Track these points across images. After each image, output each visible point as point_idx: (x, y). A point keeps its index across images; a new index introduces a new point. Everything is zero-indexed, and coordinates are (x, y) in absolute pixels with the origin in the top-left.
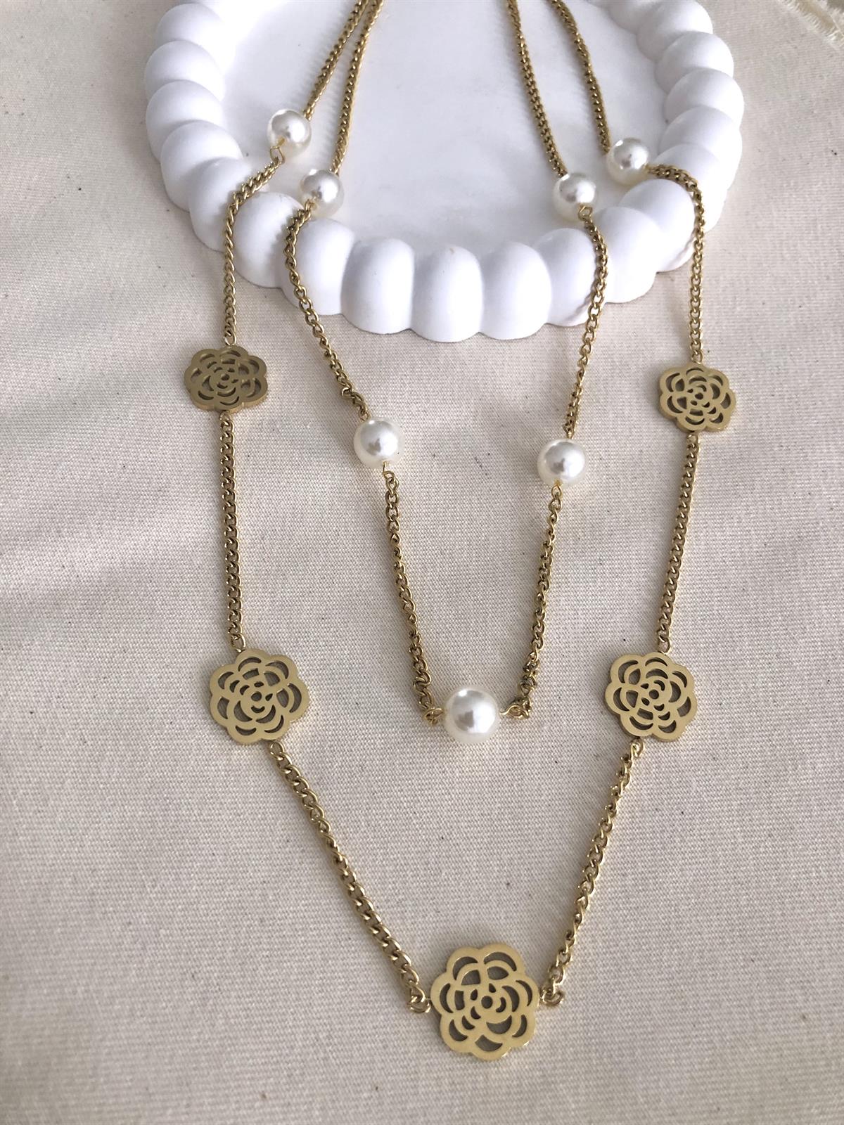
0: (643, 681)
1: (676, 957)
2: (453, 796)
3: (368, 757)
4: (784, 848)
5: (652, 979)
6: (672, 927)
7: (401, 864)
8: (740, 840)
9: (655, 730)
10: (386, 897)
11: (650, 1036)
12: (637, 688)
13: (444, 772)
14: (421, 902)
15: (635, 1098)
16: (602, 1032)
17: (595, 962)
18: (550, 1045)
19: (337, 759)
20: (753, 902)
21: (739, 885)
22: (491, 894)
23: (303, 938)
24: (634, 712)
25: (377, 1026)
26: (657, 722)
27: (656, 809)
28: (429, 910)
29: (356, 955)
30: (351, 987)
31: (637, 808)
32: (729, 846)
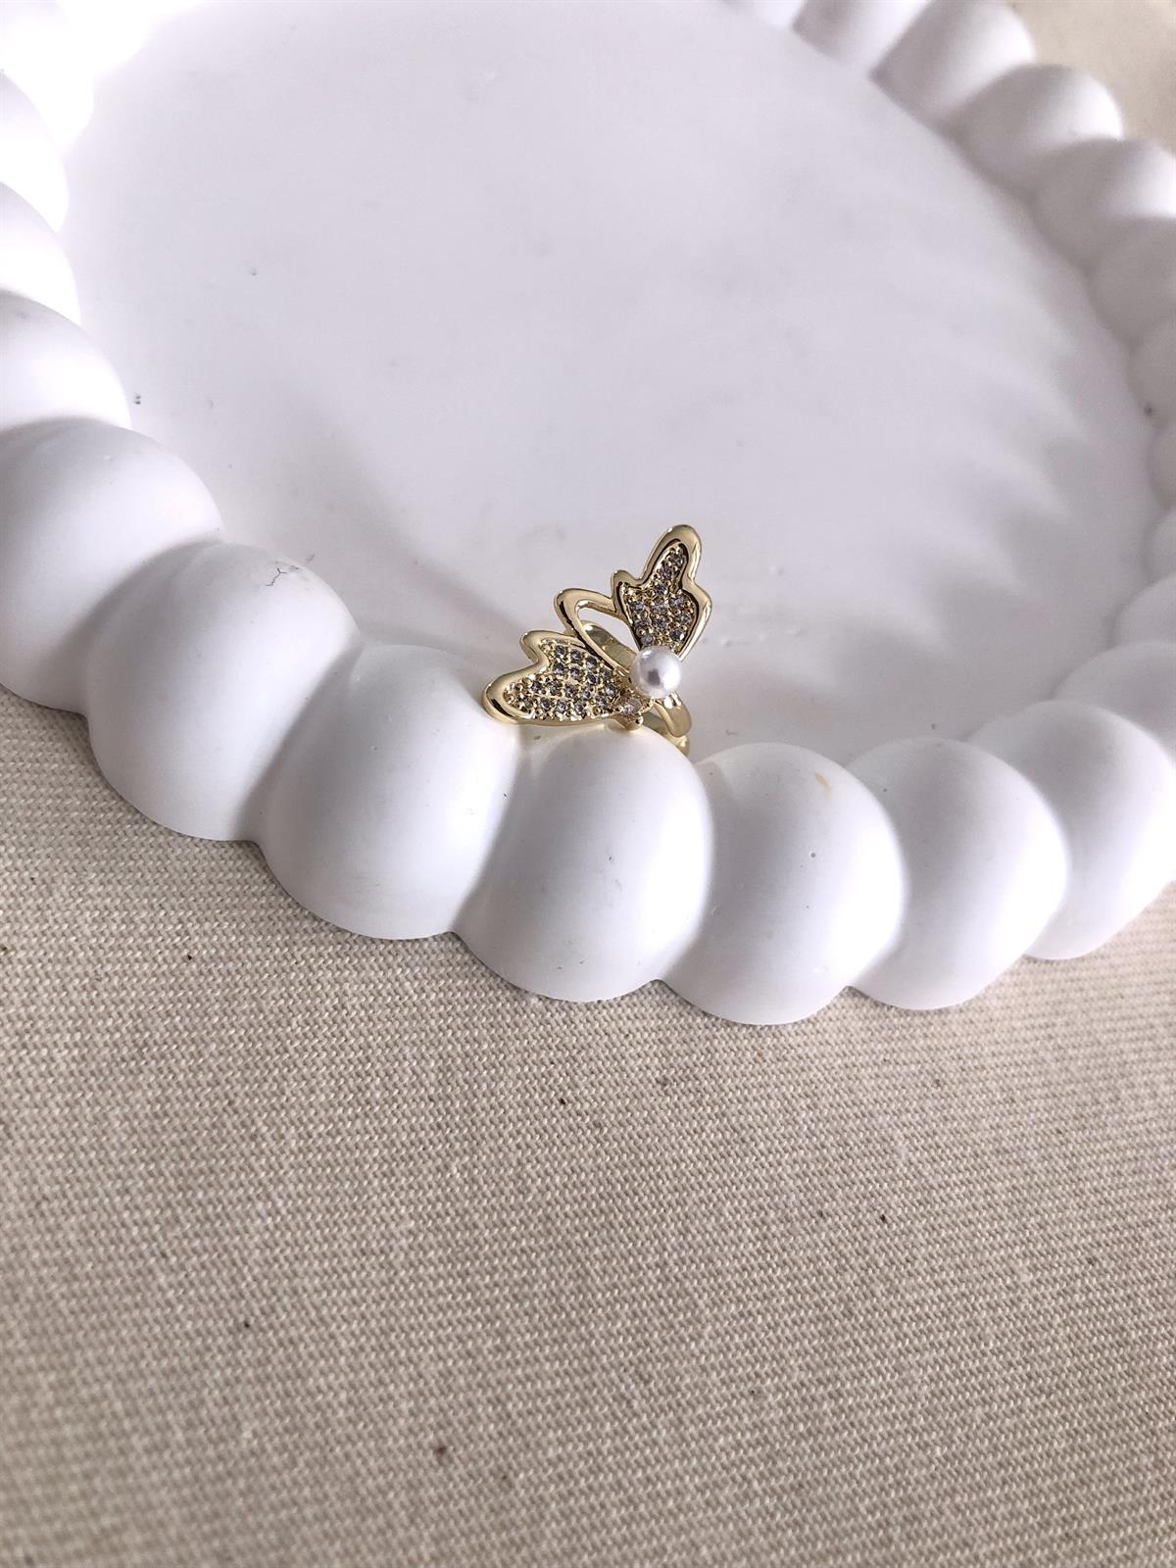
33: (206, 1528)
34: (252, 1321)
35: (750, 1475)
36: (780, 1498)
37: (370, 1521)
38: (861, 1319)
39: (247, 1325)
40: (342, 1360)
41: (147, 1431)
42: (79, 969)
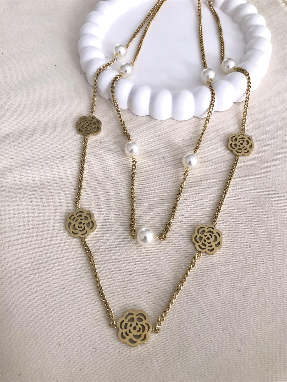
0: (205, 234)
1: (200, 324)
2: (136, 262)
3: (112, 246)
4: (244, 295)
5: (190, 330)
6: (200, 314)
7: (116, 281)
8: (229, 290)
9: (206, 250)
10: (109, 290)
11: (186, 348)
12: (203, 236)
13: (135, 254)
14: (120, 294)
15: (177, 366)
16: (171, 344)
17: (173, 322)
18: (153, 345)
19: (102, 246)
20: (230, 310)
21: (226, 305)
22: (143, 295)
23: (81, 299)
24: (200, 243)
25: (99, 330)
26: (207, 247)
27: (202, 276)
28: (122, 297)
29: (96, 307)
30: (93, 316)
31: (196, 275)
32: (225, 291)
38: (204, 290)
40: (140, 281)
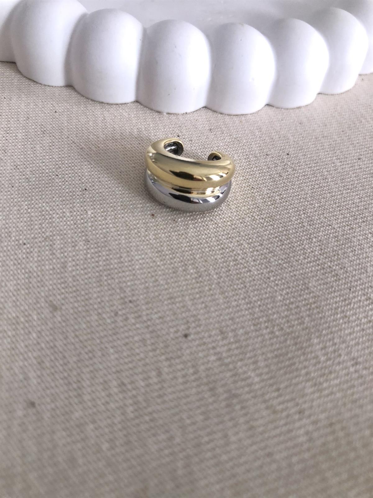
33: (80, 235)
34: (87, 189)
35: (254, 215)
36: (265, 220)
37: (132, 231)
39: (86, 189)
41: (57, 214)
42: (22, 116)
